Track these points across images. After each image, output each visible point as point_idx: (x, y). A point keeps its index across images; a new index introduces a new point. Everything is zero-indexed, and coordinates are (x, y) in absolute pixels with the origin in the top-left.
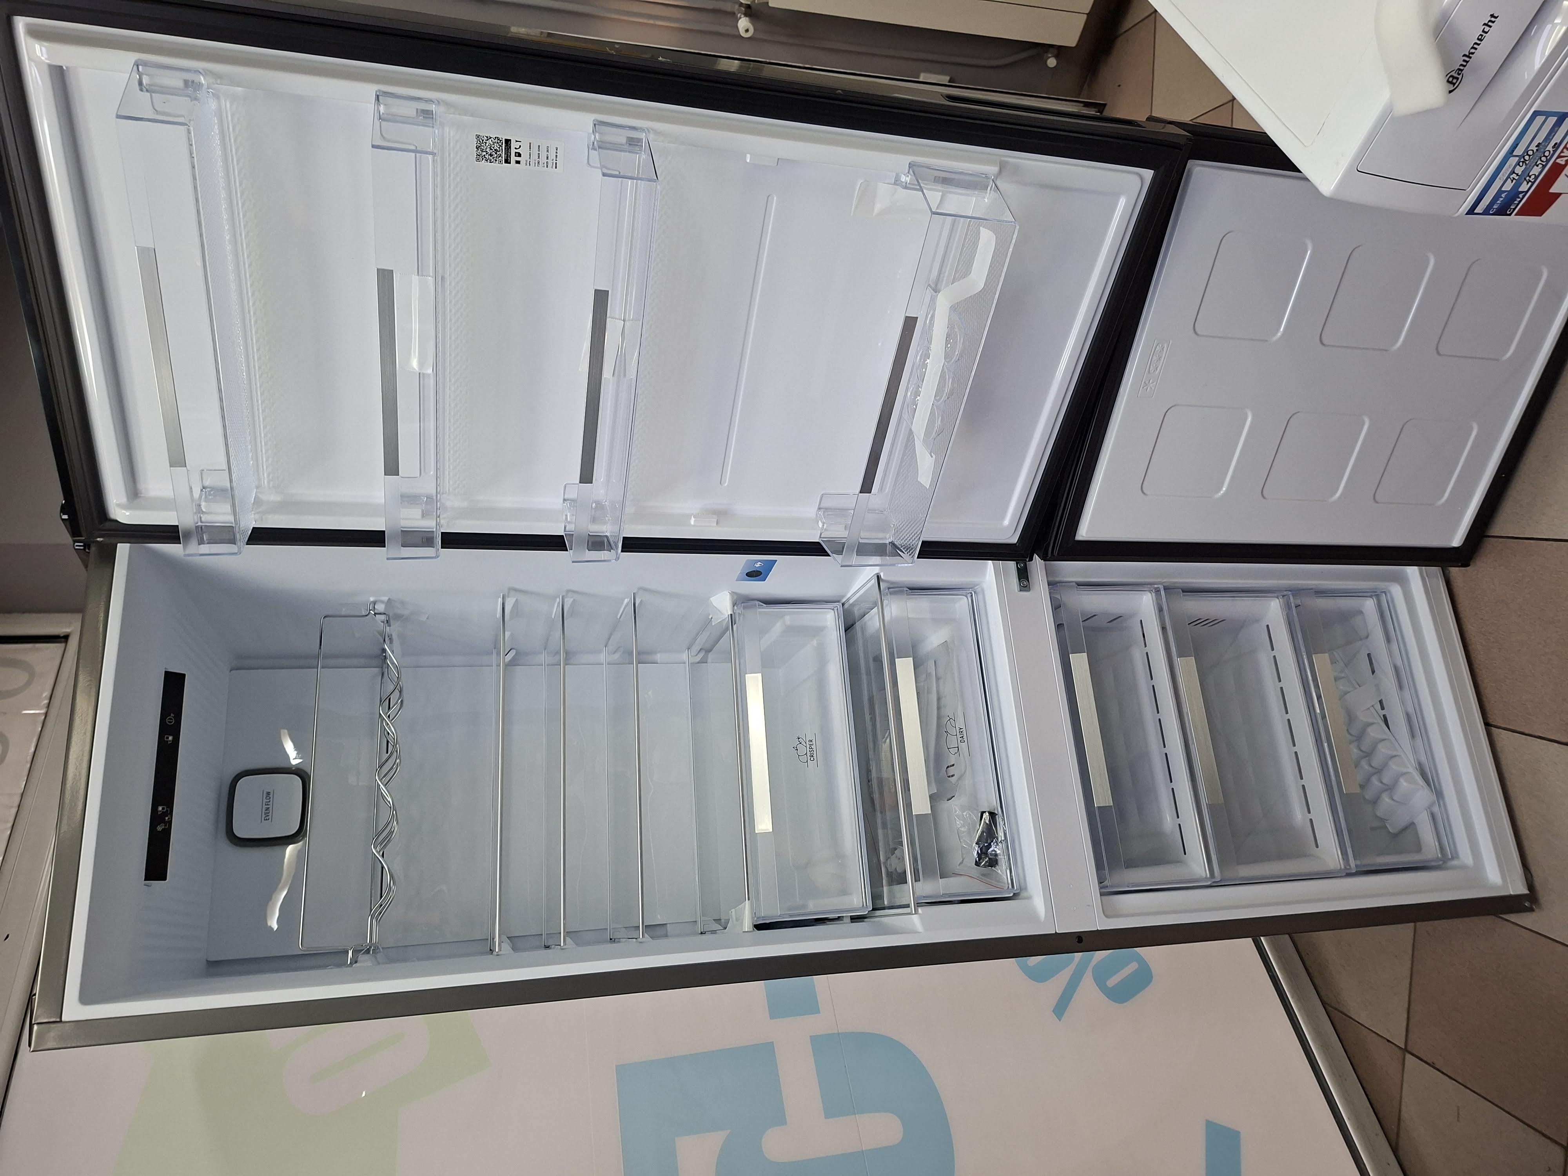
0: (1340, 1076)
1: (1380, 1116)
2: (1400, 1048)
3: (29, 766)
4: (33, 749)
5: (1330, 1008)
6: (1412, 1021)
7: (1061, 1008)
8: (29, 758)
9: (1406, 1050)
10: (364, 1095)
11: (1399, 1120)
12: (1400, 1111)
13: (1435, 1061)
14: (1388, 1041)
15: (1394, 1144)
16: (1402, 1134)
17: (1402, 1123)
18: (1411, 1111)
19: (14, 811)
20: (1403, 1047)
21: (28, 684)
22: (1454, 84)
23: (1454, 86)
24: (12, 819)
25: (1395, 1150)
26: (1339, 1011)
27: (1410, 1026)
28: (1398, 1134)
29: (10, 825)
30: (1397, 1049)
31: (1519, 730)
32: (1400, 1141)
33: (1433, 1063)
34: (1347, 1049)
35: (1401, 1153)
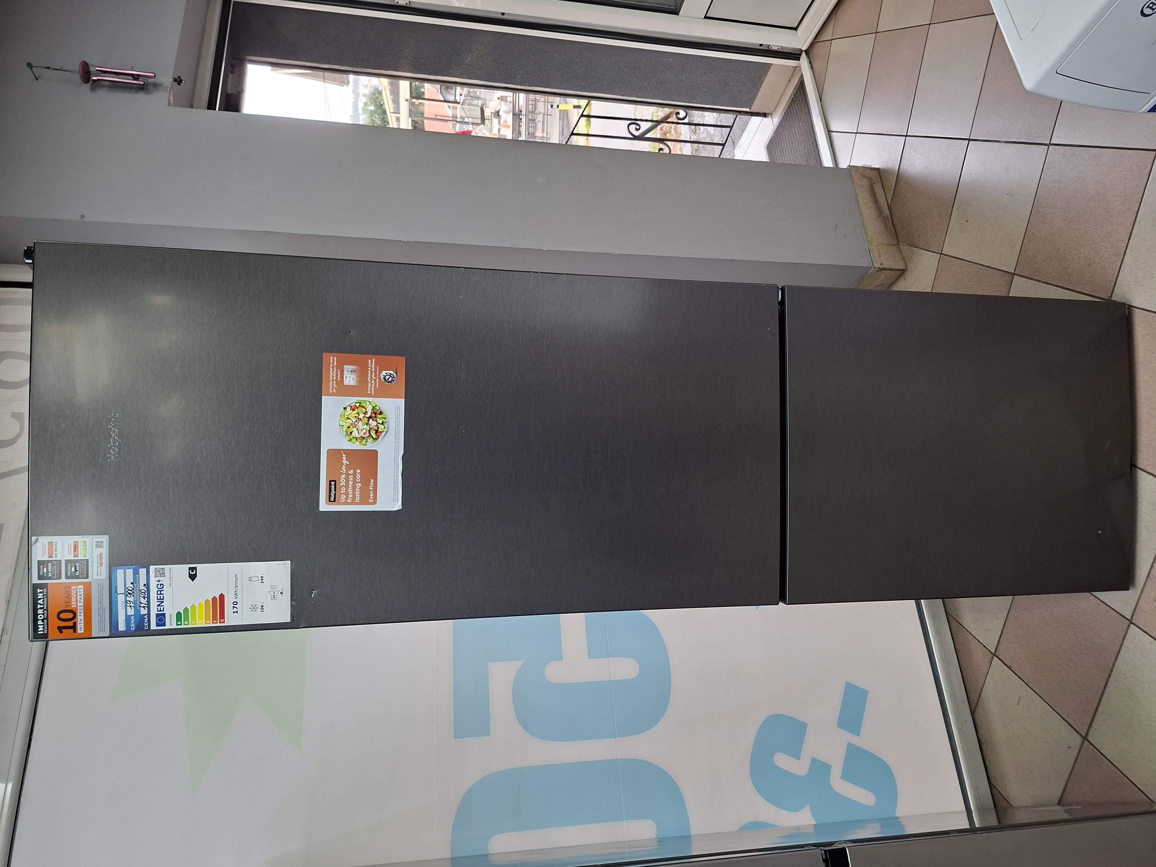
0: (947, 663)
1: (968, 691)
2: (991, 652)
5: (951, 618)
6: (1003, 638)
9: (994, 655)
11: (980, 696)
12: (982, 690)
13: (1013, 667)
14: (984, 646)
15: (973, 709)
16: (980, 705)
17: (981, 698)
20: (993, 652)
22: (1153, 10)
23: (1153, 11)
25: (973, 713)
26: (956, 620)
27: (1001, 640)
28: (977, 704)
30: (989, 653)
32: (977, 708)
33: (1010, 666)
34: (956, 644)
35: (976, 715)
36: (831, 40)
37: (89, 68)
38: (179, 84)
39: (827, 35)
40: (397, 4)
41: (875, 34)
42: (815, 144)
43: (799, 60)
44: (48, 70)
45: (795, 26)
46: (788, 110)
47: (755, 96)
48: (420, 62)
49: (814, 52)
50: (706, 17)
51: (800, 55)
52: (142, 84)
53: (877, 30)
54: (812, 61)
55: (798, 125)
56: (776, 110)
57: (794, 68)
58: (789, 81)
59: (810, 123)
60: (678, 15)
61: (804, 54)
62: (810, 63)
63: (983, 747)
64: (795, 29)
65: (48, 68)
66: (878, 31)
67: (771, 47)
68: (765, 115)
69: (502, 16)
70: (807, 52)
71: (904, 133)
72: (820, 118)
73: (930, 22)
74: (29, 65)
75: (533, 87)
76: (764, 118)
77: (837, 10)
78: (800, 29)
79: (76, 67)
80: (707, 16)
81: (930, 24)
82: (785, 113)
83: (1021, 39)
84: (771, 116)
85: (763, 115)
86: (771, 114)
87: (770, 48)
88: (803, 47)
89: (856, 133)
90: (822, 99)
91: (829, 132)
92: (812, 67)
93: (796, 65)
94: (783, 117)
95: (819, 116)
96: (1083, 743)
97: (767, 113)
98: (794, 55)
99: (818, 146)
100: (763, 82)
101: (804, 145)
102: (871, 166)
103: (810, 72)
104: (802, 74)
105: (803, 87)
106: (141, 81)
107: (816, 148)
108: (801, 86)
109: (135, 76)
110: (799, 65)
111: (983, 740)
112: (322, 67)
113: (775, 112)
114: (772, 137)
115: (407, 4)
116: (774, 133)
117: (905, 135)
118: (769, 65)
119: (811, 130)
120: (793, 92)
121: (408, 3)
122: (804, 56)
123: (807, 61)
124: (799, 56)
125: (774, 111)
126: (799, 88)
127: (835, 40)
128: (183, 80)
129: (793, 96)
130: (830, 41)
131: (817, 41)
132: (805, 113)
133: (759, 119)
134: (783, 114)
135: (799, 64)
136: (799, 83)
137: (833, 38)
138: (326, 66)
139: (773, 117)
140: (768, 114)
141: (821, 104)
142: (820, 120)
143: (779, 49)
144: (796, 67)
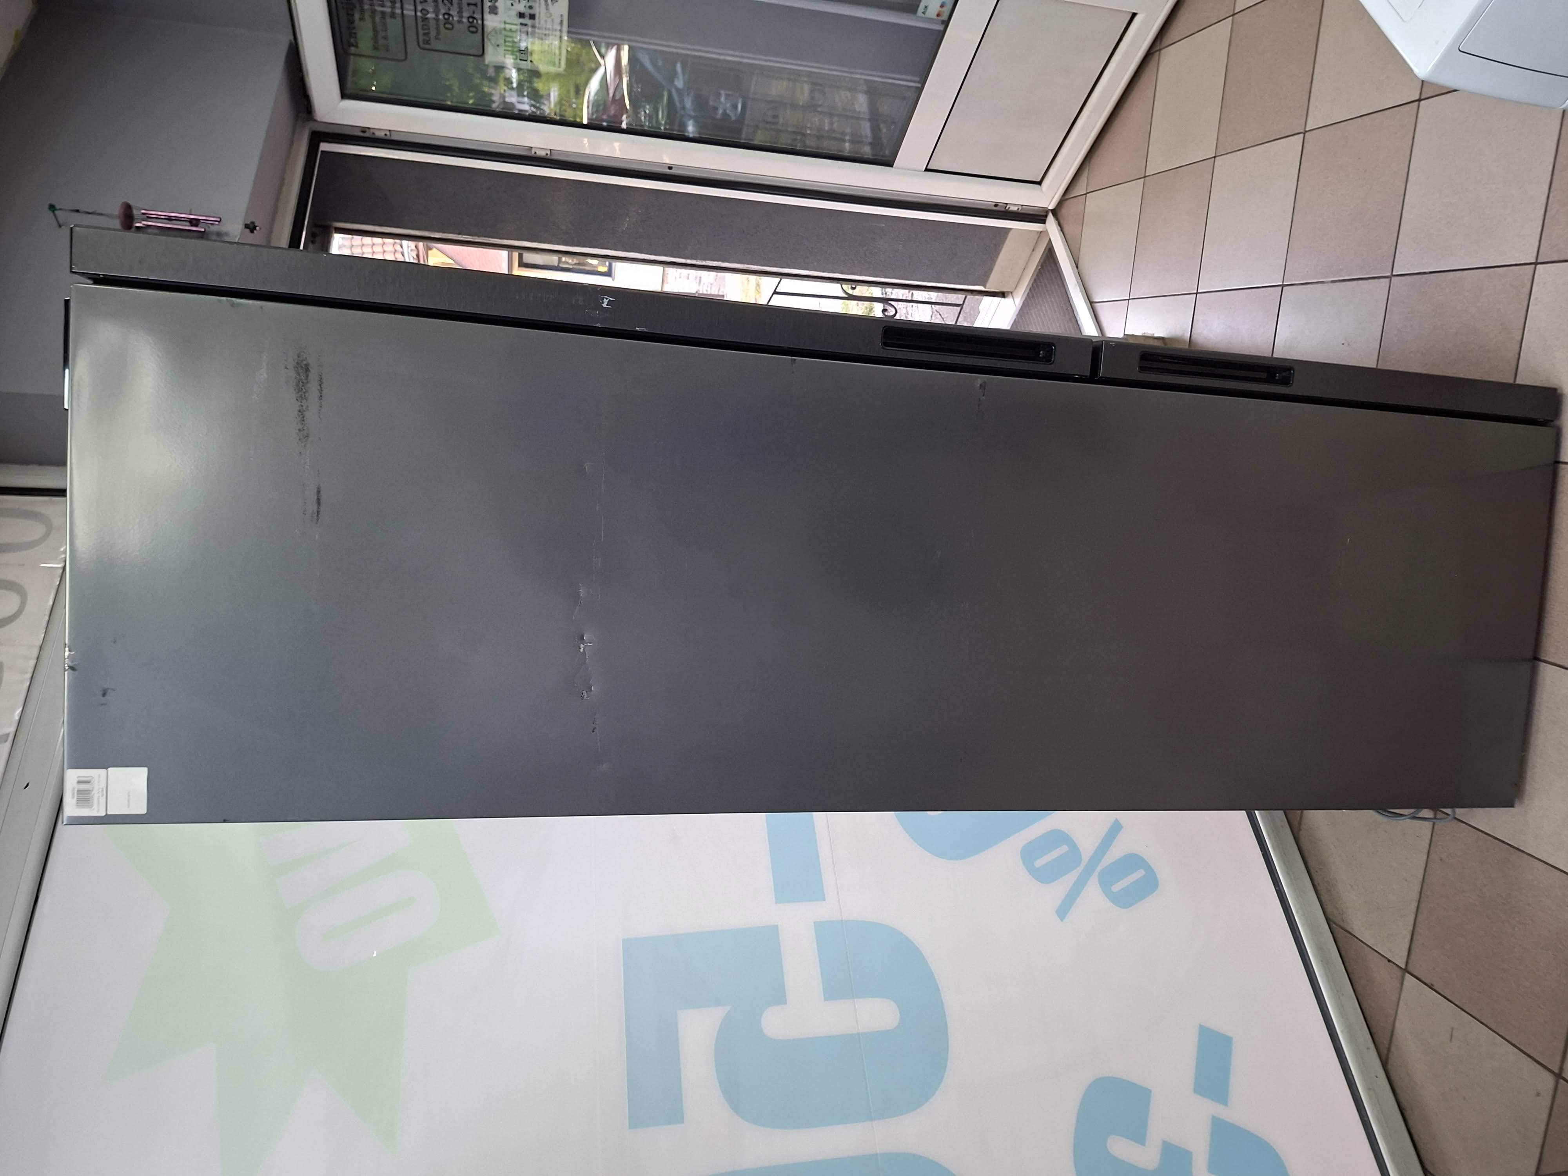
0: (1338, 991)
1: (1373, 1030)
2: (1401, 968)
3: (47, 618)
4: (51, 603)
5: (1334, 925)
6: (1415, 942)
7: (1063, 911)
8: (48, 613)
9: (1406, 970)
10: (375, 955)
11: (1391, 1035)
12: (1393, 1026)
13: (1434, 983)
14: (1389, 961)
15: (1384, 1058)
16: (1393, 1049)
17: (1394, 1039)
18: (1404, 1028)
19: (32, 663)
20: (1403, 967)
21: (47, 535)
24: (31, 670)
25: (1385, 1064)
26: (1343, 928)
27: (1413, 947)
28: (1389, 1049)
29: (29, 676)
30: (1397, 969)
31: (1559, 663)
32: (1391, 1055)
33: (1432, 985)
34: (1347, 964)
35: (1390, 1067)
36: (1086, 194)
37: (132, 211)
38: (252, 231)
39: (1080, 189)
40: (535, 155)
41: (1143, 180)
42: (1074, 321)
43: (1044, 223)
44: (77, 214)
45: (1039, 180)
46: (1034, 285)
47: (990, 270)
48: (562, 230)
49: (1064, 212)
50: (927, 170)
51: (1046, 216)
52: (203, 231)
53: (1145, 173)
54: (1062, 221)
55: (1049, 300)
56: (1017, 288)
57: (1039, 234)
58: (1033, 250)
59: (1065, 296)
60: (891, 166)
61: (1050, 216)
62: (1060, 224)
63: (1408, 1114)
64: (1039, 183)
65: (78, 211)
66: (1147, 175)
67: (1009, 208)
68: (1003, 295)
69: (669, 171)
70: (1054, 212)
71: (1194, 290)
72: (1078, 287)
73: (1216, 153)
74: (52, 207)
75: (707, 261)
76: (1003, 299)
77: (1091, 158)
78: (1045, 183)
79: (116, 209)
80: (928, 168)
81: (1215, 157)
82: (1030, 289)
83: (1403, 20)
84: (1012, 296)
85: (1000, 295)
86: (1011, 293)
87: (1007, 208)
88: (1049, 204)
89: (1129, 300)
90: (1079, 266)
91: (1091, 304)
92: (1062, 230)
93: (1041, 230)
94: (1028, 294)
95: (1077, 285)
96: (1557, 1083)
97: (1006, 292)
98: (1038, 217)
99: (1079, 322)
100: (1000, 251)
101: (1060, 324)
102: (1154, 334)
103: (1060, 235)
104: (1050, 240)
105: (1052, 254)
106: (201, 227)
107: (1076, 325)
108: (1050, 252)
109: (194, 222)
110: (1045, 230)
111: (1405, 1104)
112: (432, 236)
113: (1016, 290)
114: (1015, 319)
115: (547, 154)
116: (1017, 315)
117: (1196, 292)
118: (1007, 230)
119: (1067, 304)
120: (1039, 262)
121: (549, 153)
122: (1050, 218)
123: (1056, 223)
124: (1044, 218)
125: (1015, 288)
126: (1047, 256)
127: (1090, 194)
128: (258, 226)
129: (1040, 267)
130: (1085, 196)
131: (1067, 197)
132: (1058, 285)
133: (997, 300)
134: (1028, 290)
135: (1045, 228)
136: (1047, 250)
137: (1088, 191)
138: (438, 235)
139: (1014, 296)
140: (1008, 292)
141: (1078, 272)
142: (1079, 290)
143: (1020, 210)
144: (1041, 232)
